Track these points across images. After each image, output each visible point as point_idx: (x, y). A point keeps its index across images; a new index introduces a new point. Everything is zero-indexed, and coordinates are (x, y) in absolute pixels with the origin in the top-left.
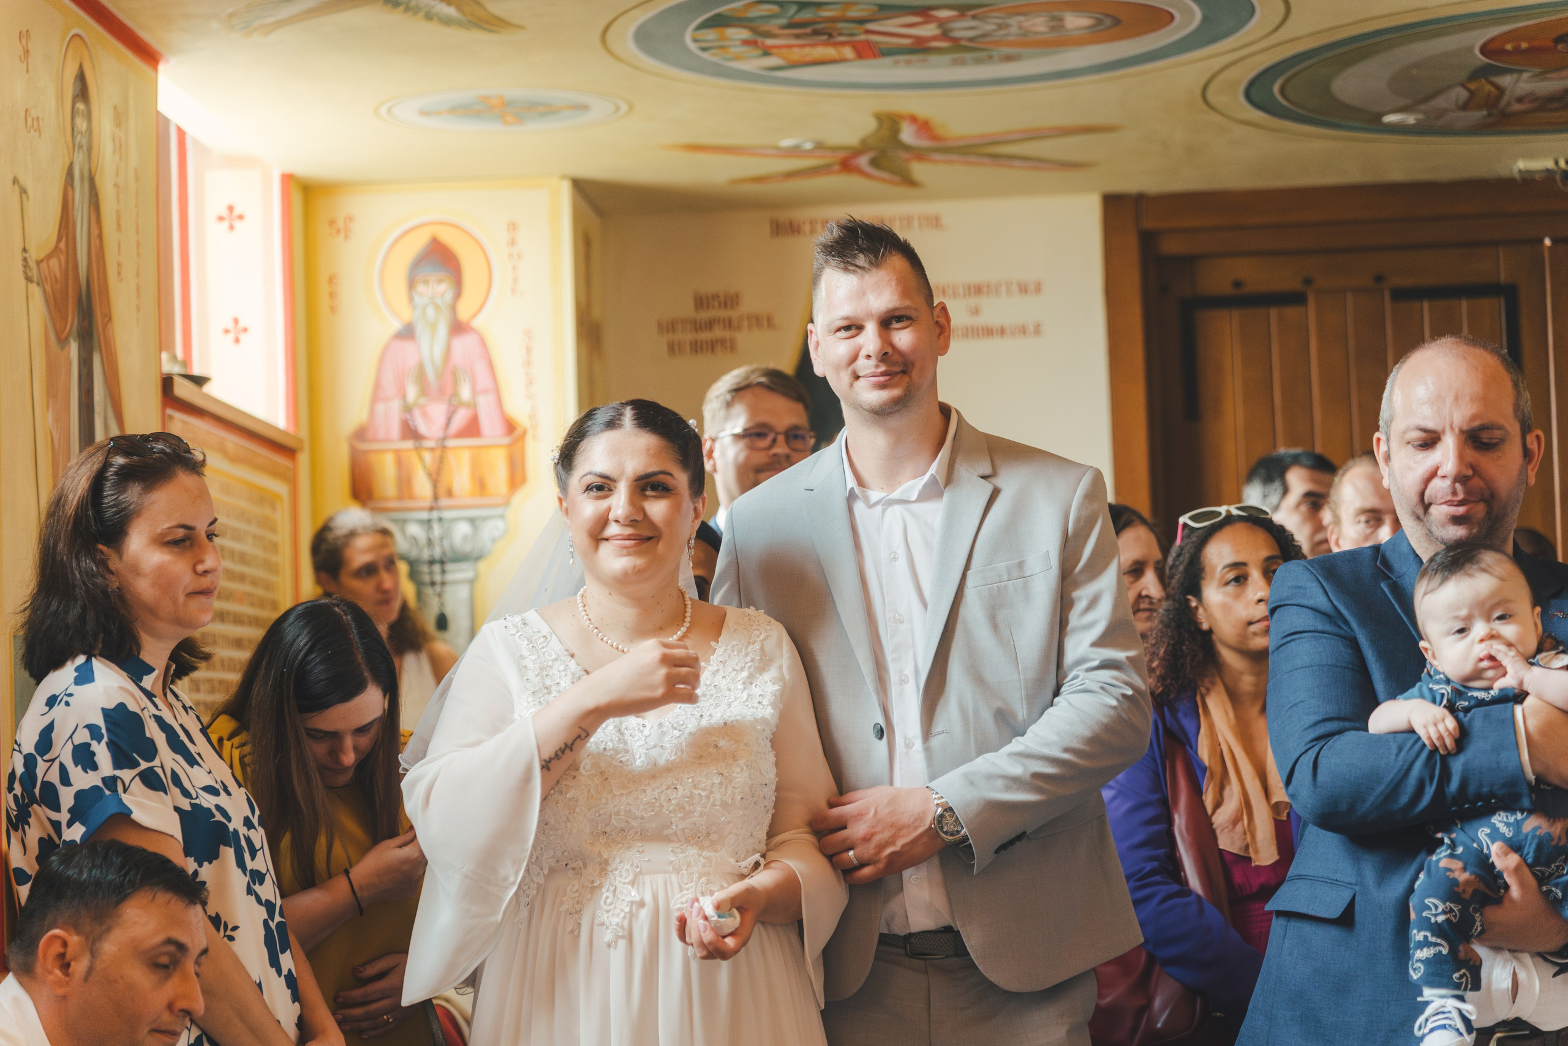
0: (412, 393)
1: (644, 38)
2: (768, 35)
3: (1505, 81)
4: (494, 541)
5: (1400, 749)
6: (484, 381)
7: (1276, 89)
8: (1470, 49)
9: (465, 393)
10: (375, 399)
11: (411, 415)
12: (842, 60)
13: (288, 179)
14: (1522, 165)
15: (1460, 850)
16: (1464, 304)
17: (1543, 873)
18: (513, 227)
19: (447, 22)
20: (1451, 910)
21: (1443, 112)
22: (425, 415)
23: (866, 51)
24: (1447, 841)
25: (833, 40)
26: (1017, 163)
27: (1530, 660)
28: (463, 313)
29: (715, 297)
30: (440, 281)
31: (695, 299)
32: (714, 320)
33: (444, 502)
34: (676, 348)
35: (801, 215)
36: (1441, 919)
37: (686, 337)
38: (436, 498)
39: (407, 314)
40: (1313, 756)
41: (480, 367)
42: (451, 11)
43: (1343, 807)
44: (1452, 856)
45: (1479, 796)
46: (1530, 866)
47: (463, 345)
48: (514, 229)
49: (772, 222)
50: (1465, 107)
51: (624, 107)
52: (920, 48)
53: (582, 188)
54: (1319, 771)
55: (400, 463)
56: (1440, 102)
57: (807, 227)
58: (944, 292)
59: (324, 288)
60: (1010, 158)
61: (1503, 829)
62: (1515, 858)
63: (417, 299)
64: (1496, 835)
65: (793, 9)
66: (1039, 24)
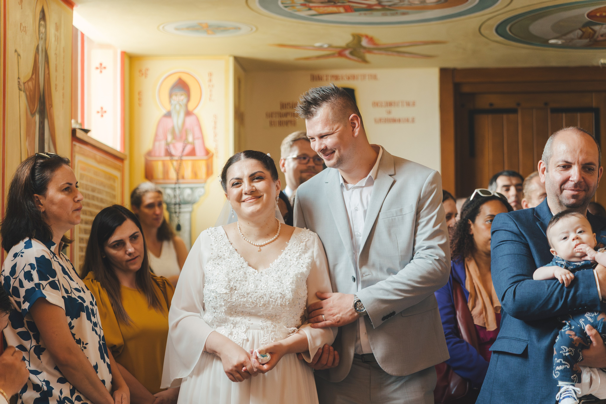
0: (170, 138)
1: (263, 2)
2: (311, 2)
3: (597, 28)
4: (200, 196)
6: (197, 134)
7: (508, 28)
8: (583, 15)
9: (190, 139)
10: (155, 140)
11: (169, 147)
12: (339, 13)
13: (123, 54)
14: (603, 61)
15: (573, 327)
16: (579, 115)
18: (210, 74)
20: (571, 351)
21: (572, 39)
22: (175, 147)
23: (348, 9)
24: (568, 324)
25: (335, 5)
26: (407, 55)
28: (191, 107)
29: (288, 104)
30: (182, 95)
31: (281, 104)
32: (288, 113)
33: (181, 181)
34: (273, 123)
35: (323, 73)
36: (567, 354)
37: (277, 119)
38: (178, 179)
39: (168, 107)
40: (513, 289)
41: (196, 129)
44: (570, 329)
45: (580, 305)
46: (600, 334)
47: (190, 120)
48: (211, 75)
49: (311, 75)
50: (581, 38)
51: (254, 29)
52: (370, 9)
53: (238, 60)
54: (516, 295)
55: (164, 165)
56: (571, 36)
57: (325, 78)
58: (377, 105)
59: (136, 97)
60: (404, 53)
61: (589, 319)
62: (594, 331)
63: (172, 102)
64: (587, 322)
66: (416, 0)
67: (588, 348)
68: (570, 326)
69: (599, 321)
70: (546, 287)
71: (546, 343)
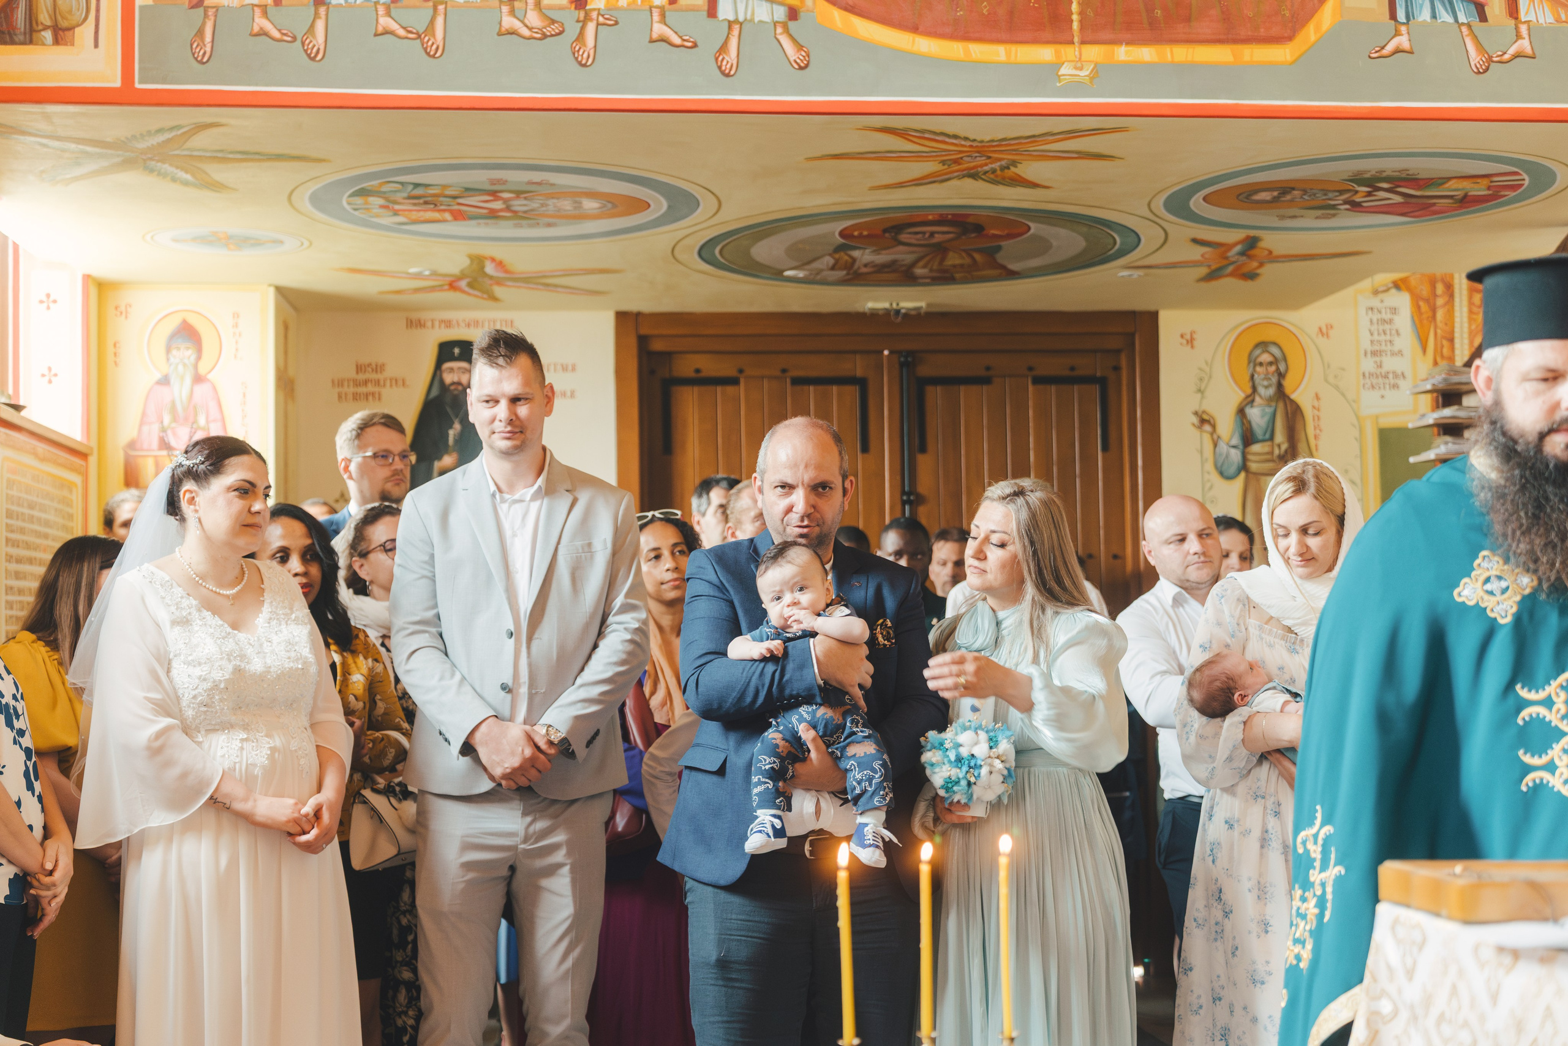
0: (167, 420)
1: (316, 200)
2: (396, 202)
3: (856, 254)
6: (214, 414)
7: (717, 251)
9: (202, 421)
10: (142, 423)
11: (165, 434)
12: (444, 221)
13: (87, 278)
14: (871, 305)
15: (781, 728)
16: (835, 389)
17: (829, 741)
18: (236, 315)
19: (186, 183)
20: (774, 762)
21: (820, 271)
22: (174, 434)
23: (458, 216)
24: (774, 723)
25: (437, 208)
26: (559, 289)
27: (820, 613)
28: (202, 369)
29: (369, 365)
30: (188, 348)
31: (357, 366)
32: (368, 380)
34: (343, 396)
35: (426, 316)
36: (767, 767)
37: (352, 390)
41: (212, 405)
42: (188, 177)
43: (715, 706)
44: (776, 731)
45: (791, 696)
46: (821, 737)
47: (201, 390)
48: (238, 317)
49: (407, 319)
50: (833, 268)
51: (306, 243)
52: (493, 215)
53: (281, 291)
54: (699, 685)
56: (817, 265)
57: (429, 324)
59: (110, 350)
60: (556, 286)
61: (805, 715)
62: (811, 733)
63: (172, 360)
64: (801, 720)
65: (411, 187)
66: (567, 205)
69: (819, 718)
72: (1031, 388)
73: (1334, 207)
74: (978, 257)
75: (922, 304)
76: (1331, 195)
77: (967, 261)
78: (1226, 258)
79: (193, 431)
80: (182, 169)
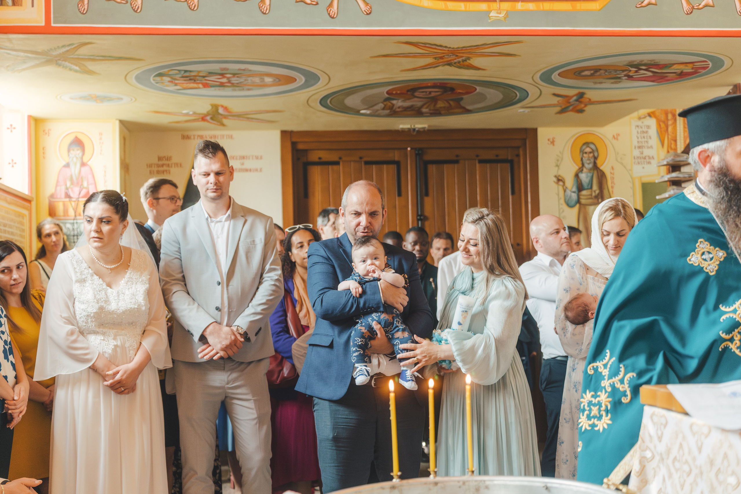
0: (68, 184)
1: (138, 78)
2: (176, 80)
3: (394, 102)
5: (346, 295)
6: (91, 181)
7: (328, 101)
8: (384, 92)
9: (85, 184)
10: (57, 186)
11: (68, 191)
12: (199, 88)
13: (30, 117)
14: (401, 126)
16: (385, 166)
18: (101, 134)
19: (76, 71)
20: (363, 341)
21: (377, 110)
22: (72, 191)
23: (206, 86)
24: (360, 322)
25: (196, 82)
26: (254, 120)
27: (383, 270)
28: (85, 160)
29: (165, 157)
30: (78, 150)
31: (158, 158)
32: (164, 164)
33: (78, 217)
34: (152, 172)
35: (191, 133)
36: (360, 343)
37: (155, 169)
38: (75, 216)
40: (321, 298)
41: (90, 176)
42: (77, 68)
43: (330, 312)
44: (361, 326)
45: (369, 308)
46: (383, 328)
47: (84, 170)
49: (182, 135)
50: (383, 109)
51: (134, 99)
52: (222, 85)
53: (123, 123)
54: (323, 302)
55: (64, 205)
56: (376, 108)
57: (192, 137)
58: (233, 158)
59: (41, 151)
60: (252, 119)
61: (375, 318)
62: (379, 326)
63: (71, 155)
64: (373, 320)
65: (183, 72)
66: (257, 80)
67: (374, 339)
68: (362, 323)
69: (382, 319)
70: (345, 295)
71: (345, 337)
72: (478, 165)
73: (620, 78)
74: (452, 103)
75: (426, 126)
76: (618, 72)
77: (447, 105)
78: (569, 103)
79: (81, 189)
80: (75, 64)
